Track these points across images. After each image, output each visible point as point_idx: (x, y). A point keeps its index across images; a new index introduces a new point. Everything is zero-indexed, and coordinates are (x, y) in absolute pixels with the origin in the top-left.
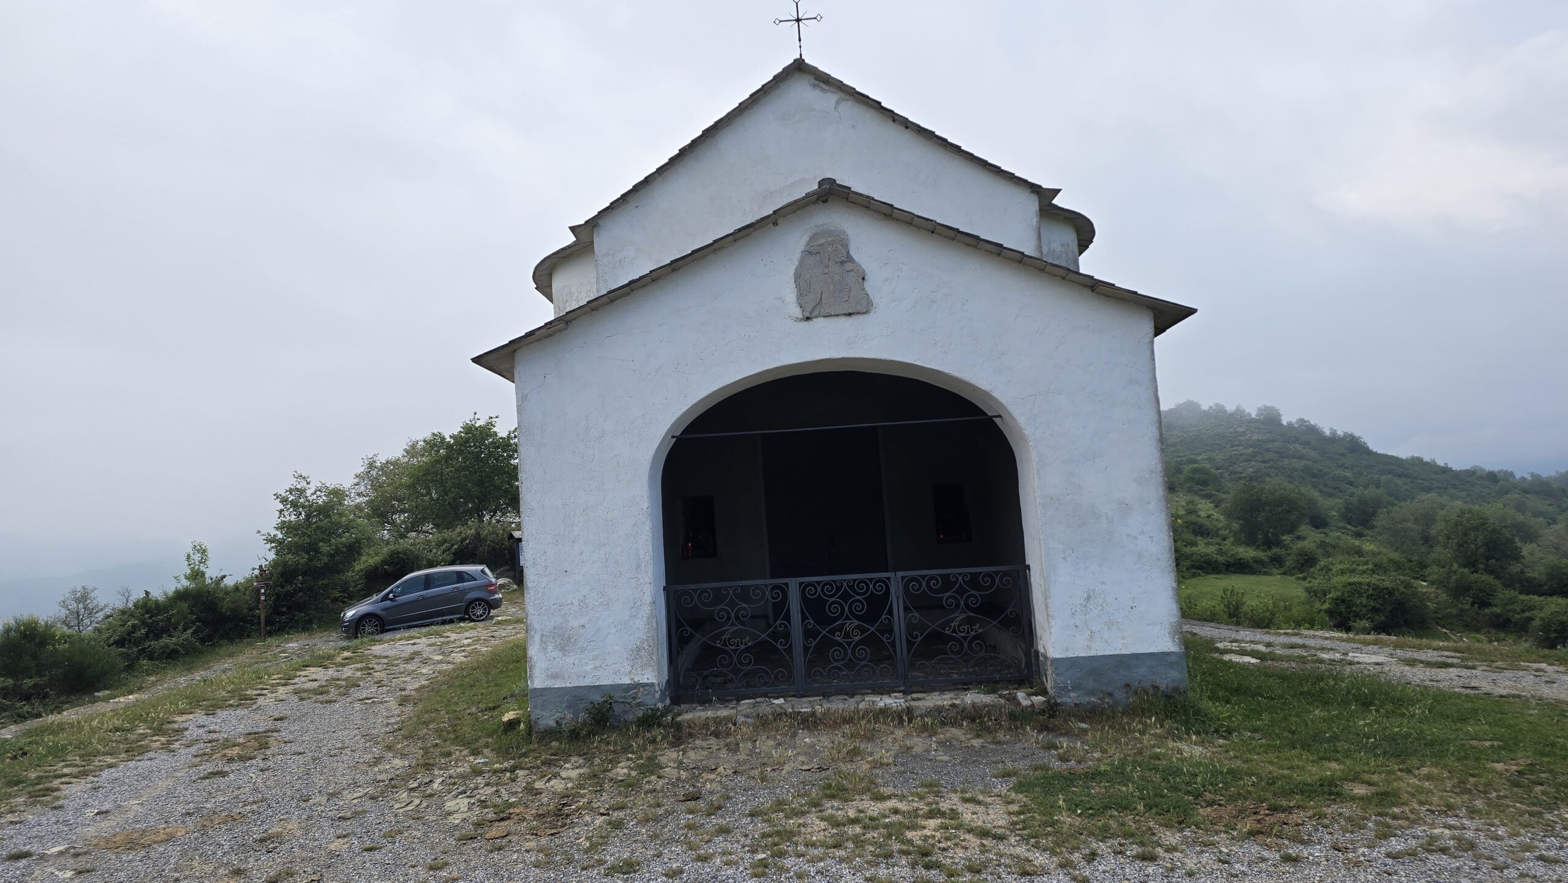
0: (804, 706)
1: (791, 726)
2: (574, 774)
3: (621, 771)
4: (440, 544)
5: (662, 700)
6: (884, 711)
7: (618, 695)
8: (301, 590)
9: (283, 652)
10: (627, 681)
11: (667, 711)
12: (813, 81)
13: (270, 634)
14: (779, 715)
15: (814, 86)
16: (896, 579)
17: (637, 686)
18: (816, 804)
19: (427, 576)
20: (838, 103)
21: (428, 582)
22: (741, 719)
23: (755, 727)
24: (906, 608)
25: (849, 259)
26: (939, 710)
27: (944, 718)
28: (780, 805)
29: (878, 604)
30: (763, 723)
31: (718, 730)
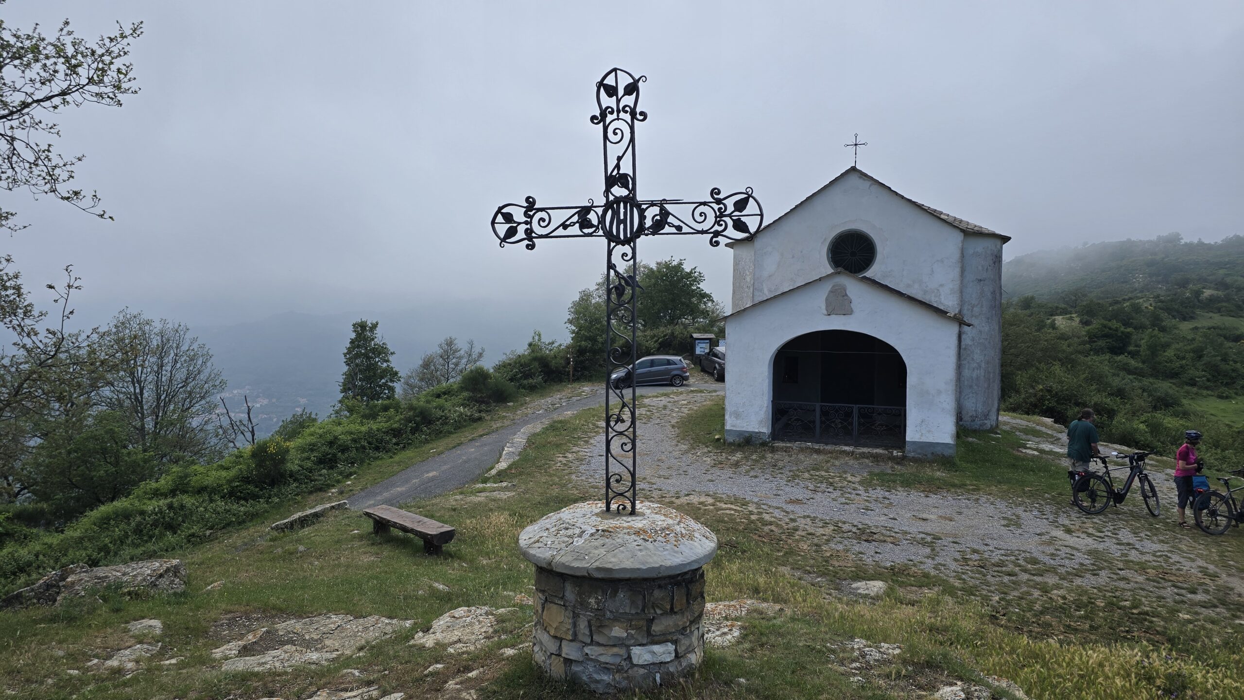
0: (817, 447)
1: (811, 452)
2: (740, 456)
3: (754, 457)
4: (652, 337)
5: (768, 438)
6: (844, 451)
7: (754, 435)
8: (587, 360)
9: (583, 392)
10: (757, 431)
11: (770, 442)
12: (859, 175)
13: (574, 381)
14: (807, 448)
15: (860, 177)
16: (856, 408)
17: (760, 432)
18: (808, 471)
19: (652, 360)
20: (870, 186)
21: (652, 363)
22: (794, 448)
23: (799, 451)
24: (858, 417)
25: (846, 295)
26: (864, 453)
27: (863, 456)
28: (798, 470)
29: (849, 414)
30: (802, 450)
31: (786, 450)
